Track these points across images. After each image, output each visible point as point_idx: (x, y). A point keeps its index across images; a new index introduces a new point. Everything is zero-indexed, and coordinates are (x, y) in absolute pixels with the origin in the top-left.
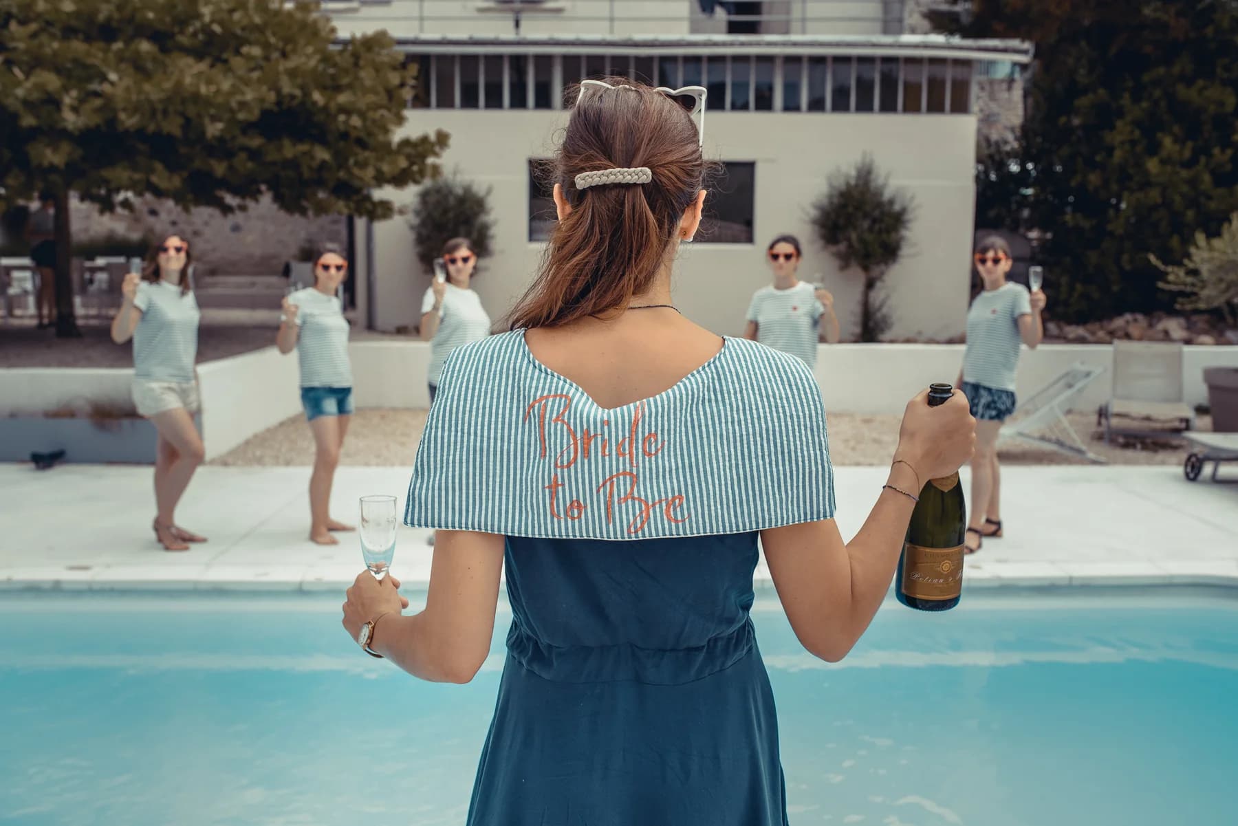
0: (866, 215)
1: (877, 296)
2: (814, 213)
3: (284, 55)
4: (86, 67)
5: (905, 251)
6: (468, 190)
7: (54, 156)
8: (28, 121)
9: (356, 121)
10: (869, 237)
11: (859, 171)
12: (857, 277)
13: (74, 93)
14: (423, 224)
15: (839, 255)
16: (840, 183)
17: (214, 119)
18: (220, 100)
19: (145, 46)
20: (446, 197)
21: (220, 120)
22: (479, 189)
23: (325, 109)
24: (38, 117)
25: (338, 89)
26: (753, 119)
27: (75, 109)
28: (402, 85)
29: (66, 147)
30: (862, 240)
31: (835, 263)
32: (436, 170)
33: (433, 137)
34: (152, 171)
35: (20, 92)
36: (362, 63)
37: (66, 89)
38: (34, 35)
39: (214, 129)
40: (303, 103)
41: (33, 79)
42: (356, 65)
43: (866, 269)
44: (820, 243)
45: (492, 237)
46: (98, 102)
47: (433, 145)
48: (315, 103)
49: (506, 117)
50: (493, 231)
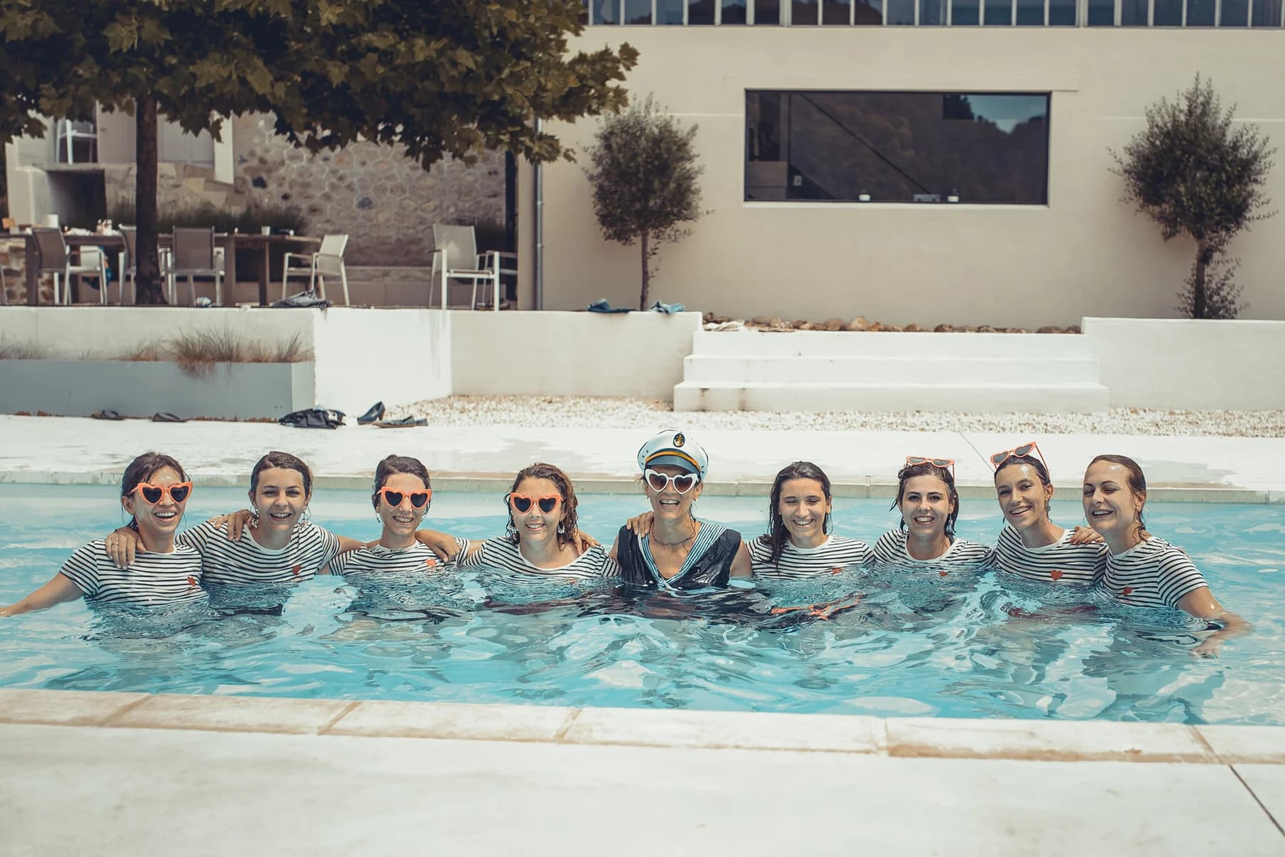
0: (1199, 164)
1: (1215, 272)
2: (1128, 160)
5: (1253, 211)
6: (666, 129)
10: (1203, 190)
11: (1191, 100)
12: (1188, 247)
14: (606, 173)
15: (1161, 218)
16: (1165, 121)
20: (636, 138)
22: (681, 127)
26: (1047, 36)
30: (1193, 196)
31: (1159, 228)
32: (620, 95)
33: (616, 53)
43: (1199, 236)
44: (1136, 204)
45: (697, 191)
47: (616, 61)
49: (717, 35)
50: (698, 182)
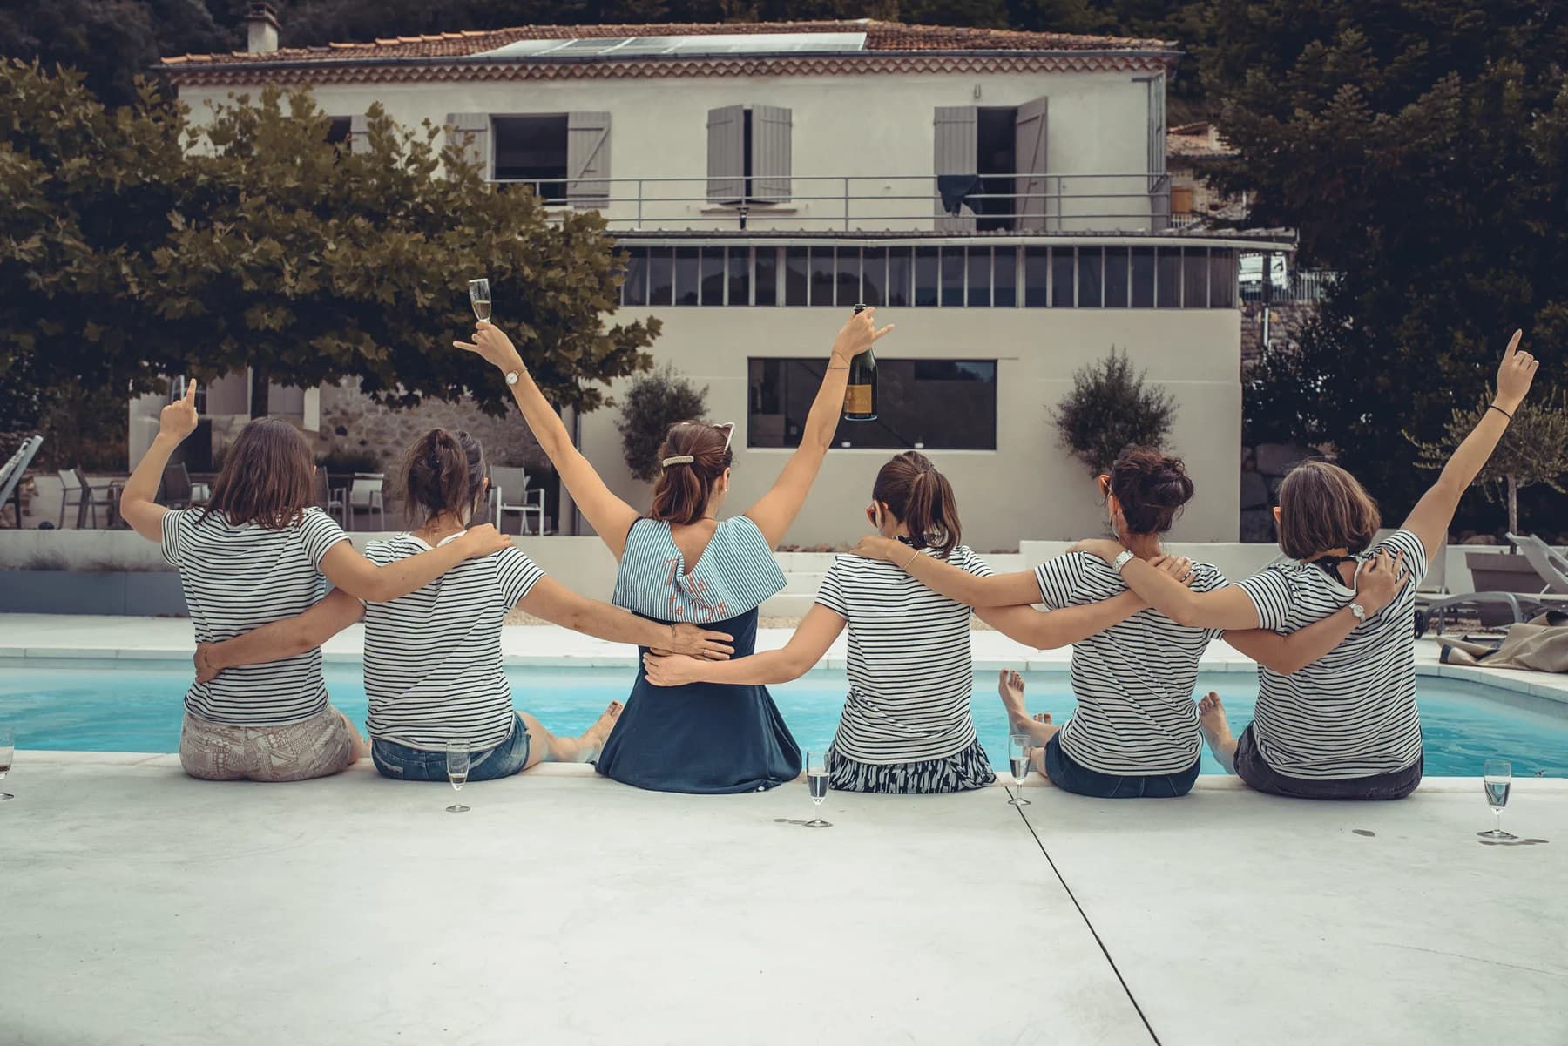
0: (1117, 417)
2: (1060, 414)
3: (498, 231)
4: (306, 238)
6: (683, 389)
7: (271, 320)
8: (249, 286)
9: (564, 298)
11: (1109, 366)
13: (294, 261)
14: (634, 425)
15: (1088, 460)
16: (1089, 383)
17: (424, 288)
18: (433, 269)
19: (360, 222)
20: (658, 396)
21: (431, 291)
22: (695, 388)
23: (535, 283)
24: (258, 283)
25: (548, 265)
26: (993, 315)
27: (295, 276)
28: (615, 272)
29: (281, 312)
31: (1086, 469)
32: (647, 359)
33: (644, 326)
34: (360, 341)
35: (246, 257)
36: (573, 242)
37: (287, 257)
38: (259, 209)
39: (423, 300)
40: (512, 280)
41: (258, 246)
42: (567, 243)
44: (1068, 448)
46: (316, 270)
47: (645, 332)
48: (524, 279)
49: (726, 314)
